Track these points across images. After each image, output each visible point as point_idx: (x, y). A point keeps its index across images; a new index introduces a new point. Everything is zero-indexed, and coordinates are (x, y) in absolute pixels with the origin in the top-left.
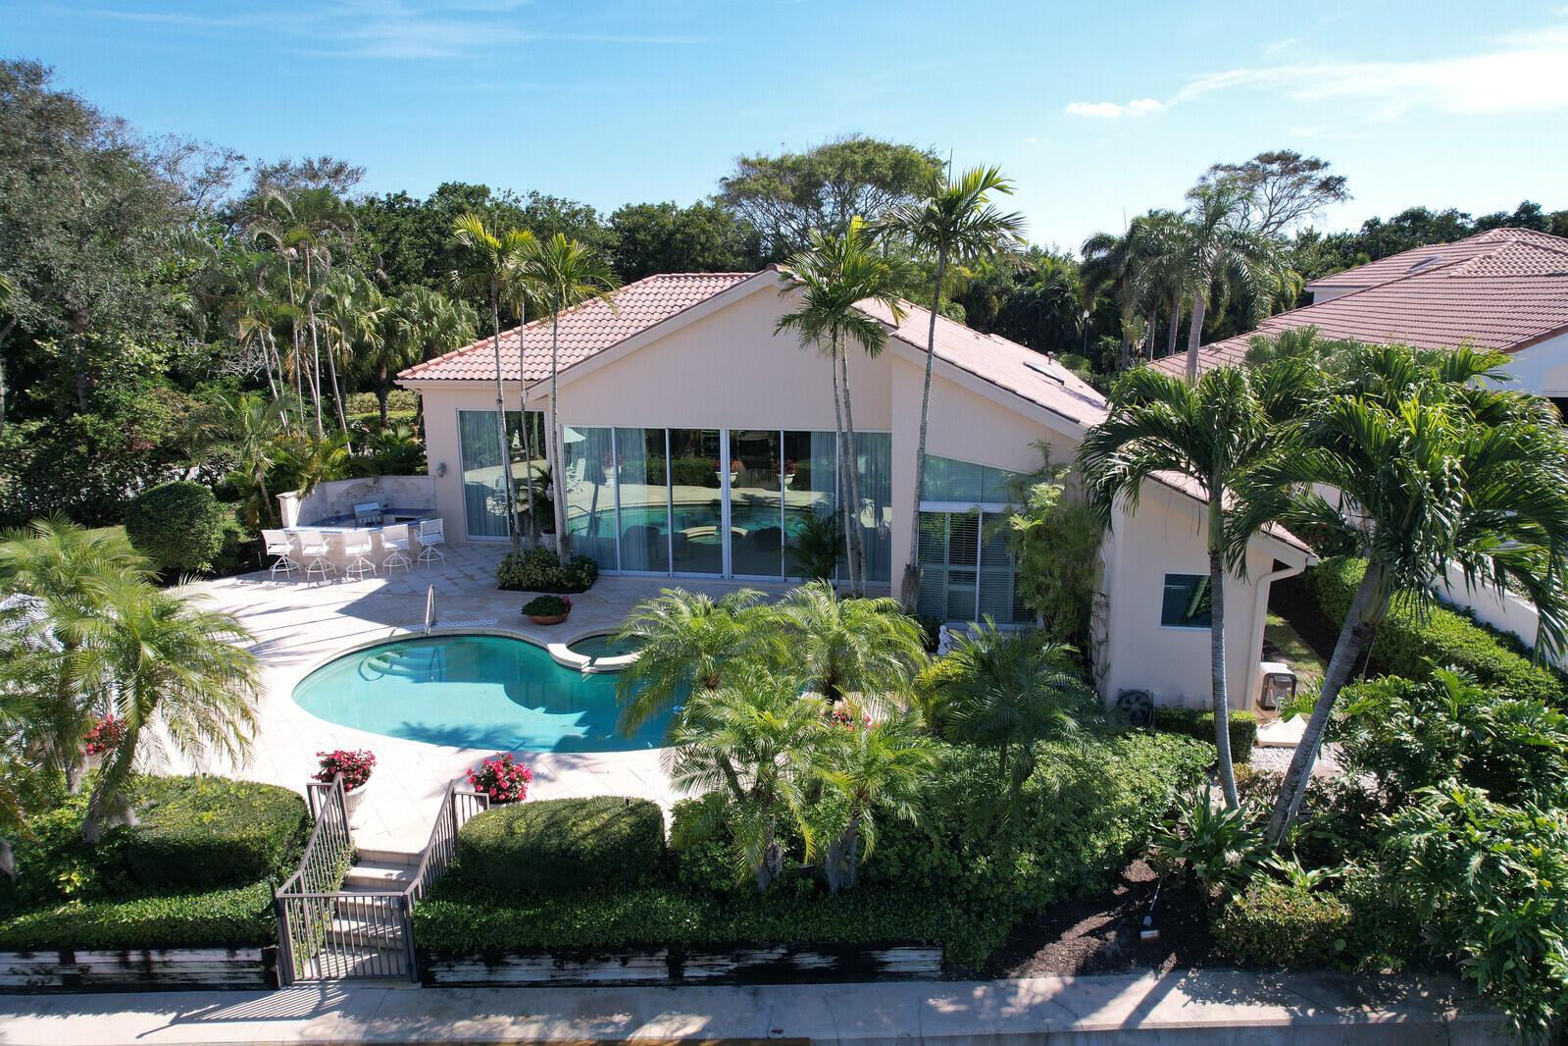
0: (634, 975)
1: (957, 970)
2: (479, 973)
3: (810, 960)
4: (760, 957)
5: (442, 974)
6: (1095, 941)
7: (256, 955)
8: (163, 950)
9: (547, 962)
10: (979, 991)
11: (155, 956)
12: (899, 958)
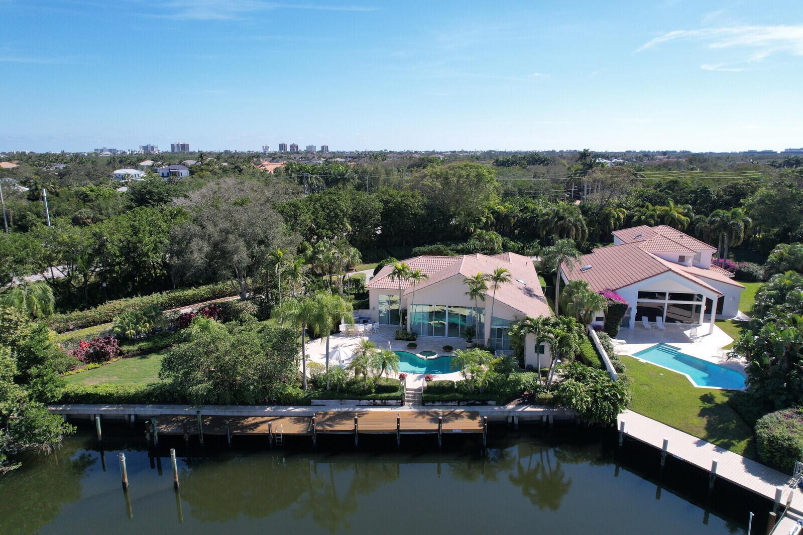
0: (453, 404)
1: (498, 404)
2: (431, 404)
3: (477, 402)
4: (471, 402)
5: (426, 404)
6: (519, 402)
7: (400, 401)
8: (387, 400)
9: (441, 402)
10: (502, 407)
11: (386, 401)
12: (490, 402)
